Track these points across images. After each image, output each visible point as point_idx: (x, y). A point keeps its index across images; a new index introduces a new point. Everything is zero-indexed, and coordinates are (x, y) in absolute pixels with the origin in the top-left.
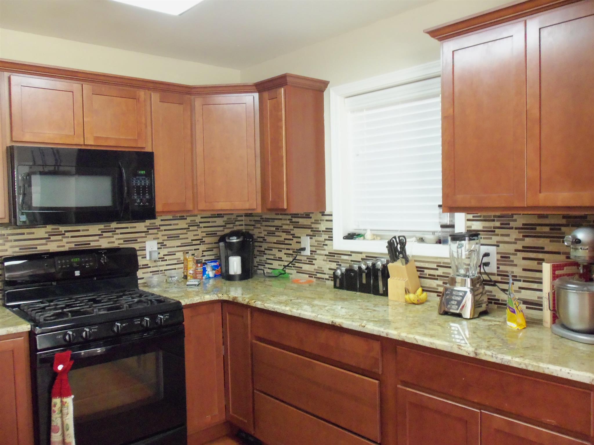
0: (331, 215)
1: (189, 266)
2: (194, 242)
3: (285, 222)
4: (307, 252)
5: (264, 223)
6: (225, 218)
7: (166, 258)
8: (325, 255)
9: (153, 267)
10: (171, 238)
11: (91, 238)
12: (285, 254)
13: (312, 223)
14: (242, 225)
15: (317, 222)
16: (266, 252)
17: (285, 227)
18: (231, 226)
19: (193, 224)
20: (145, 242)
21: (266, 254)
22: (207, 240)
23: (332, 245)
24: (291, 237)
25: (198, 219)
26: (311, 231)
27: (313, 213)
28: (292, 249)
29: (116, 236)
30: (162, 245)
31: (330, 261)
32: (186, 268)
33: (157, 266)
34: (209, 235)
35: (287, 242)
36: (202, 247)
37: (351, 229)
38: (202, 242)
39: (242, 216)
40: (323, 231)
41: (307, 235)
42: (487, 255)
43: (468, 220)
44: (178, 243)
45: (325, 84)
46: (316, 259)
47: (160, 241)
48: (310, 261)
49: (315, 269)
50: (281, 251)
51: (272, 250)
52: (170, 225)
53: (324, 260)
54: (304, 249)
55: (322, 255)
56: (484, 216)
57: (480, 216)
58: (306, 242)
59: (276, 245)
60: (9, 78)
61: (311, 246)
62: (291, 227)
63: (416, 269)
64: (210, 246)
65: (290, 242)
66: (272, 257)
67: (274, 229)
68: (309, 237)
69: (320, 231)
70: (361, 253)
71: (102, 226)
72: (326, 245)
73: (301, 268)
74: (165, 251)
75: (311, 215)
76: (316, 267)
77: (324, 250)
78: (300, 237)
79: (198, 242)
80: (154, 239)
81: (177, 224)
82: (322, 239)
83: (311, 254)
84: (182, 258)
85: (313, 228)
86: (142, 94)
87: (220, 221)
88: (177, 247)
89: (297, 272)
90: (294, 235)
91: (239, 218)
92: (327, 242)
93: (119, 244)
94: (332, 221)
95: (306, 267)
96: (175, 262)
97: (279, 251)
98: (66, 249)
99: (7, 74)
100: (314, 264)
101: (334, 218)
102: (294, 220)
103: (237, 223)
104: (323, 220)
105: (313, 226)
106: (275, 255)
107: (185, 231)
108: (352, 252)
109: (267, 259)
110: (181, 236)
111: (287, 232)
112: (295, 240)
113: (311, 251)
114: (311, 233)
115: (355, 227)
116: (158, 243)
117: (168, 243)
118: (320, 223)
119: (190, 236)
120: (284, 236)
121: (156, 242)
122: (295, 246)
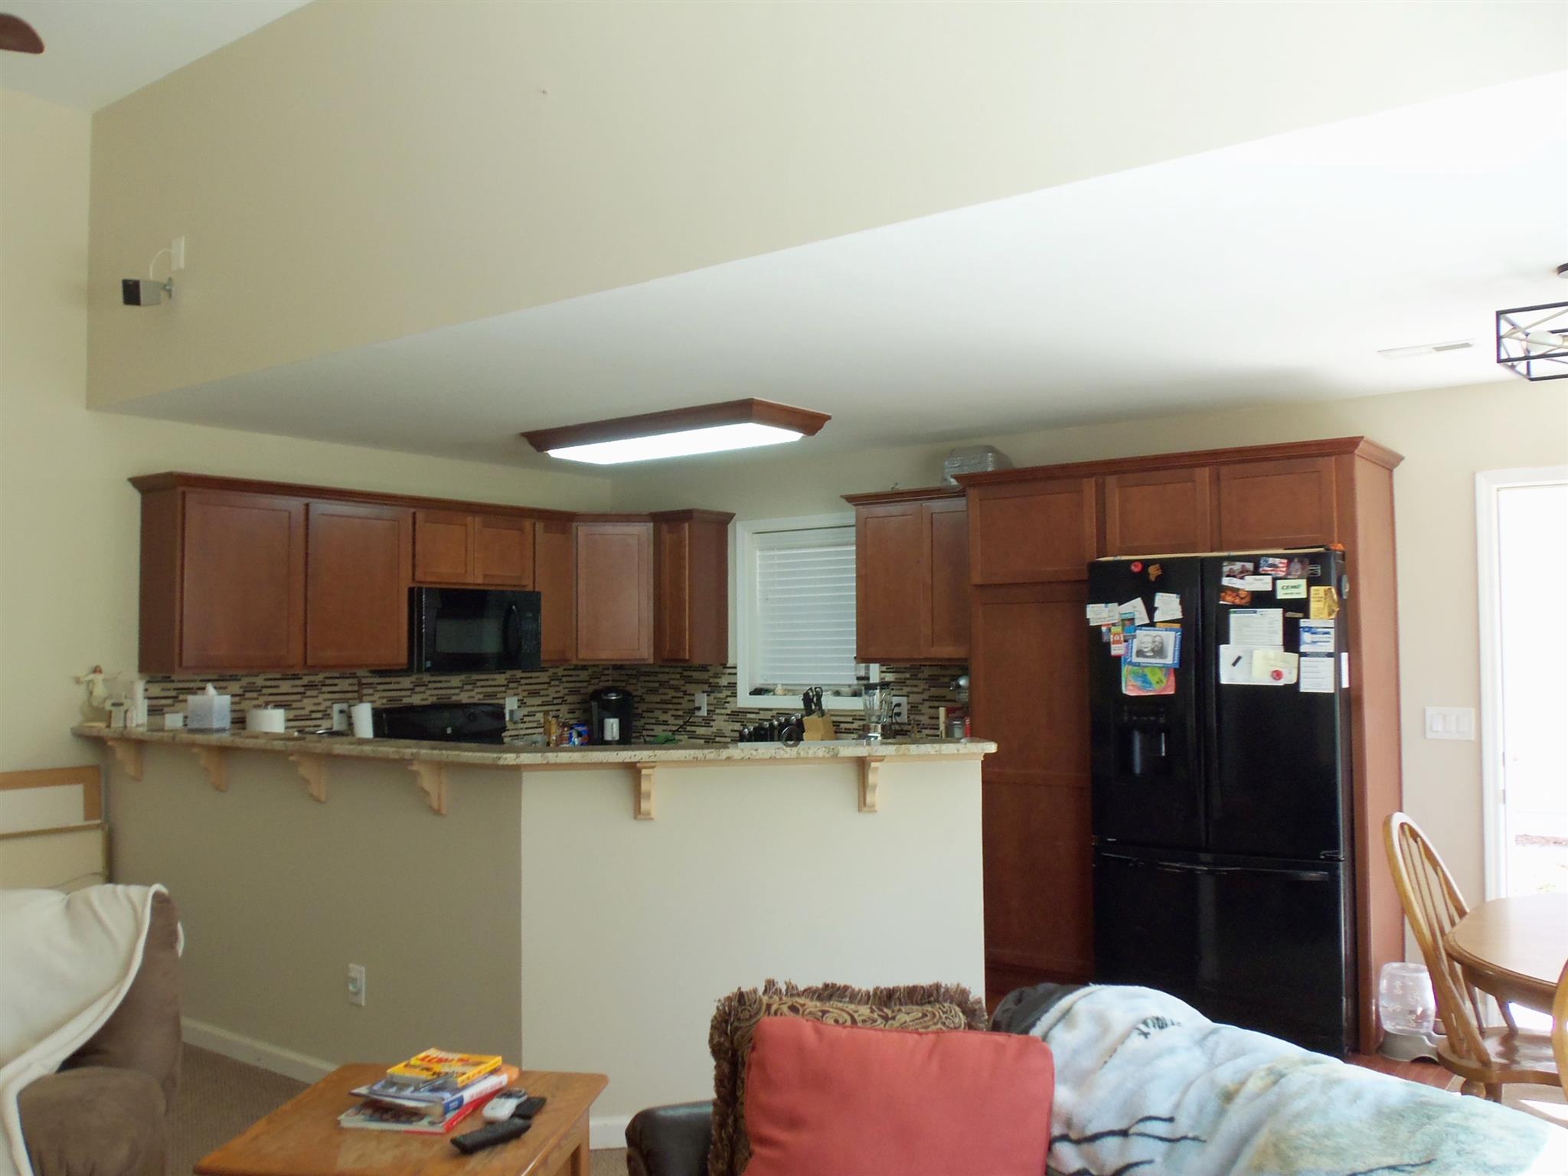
0: (735, 668)
1: (552, 731)
2: (555, 702)
3: (673, 676)
4: (704, 713)
5: (643, 678)
6: (590, 671)
7: (525, 719)
8: (727, 715)
9: (512, 730)
10: (534, 694)
11: (453, 691)
12: (672, 716)
13: (710, 677)
14: (609, 681)
15: (717, 676)
16: (645, 714)
17: (672, 682)
18: (596, 681)
19: (555, 678)
20: (504, 698)
21: (644, 717)
22: (570, 699)
23: (736, 702)
24: (681, 694)
25: (560, 672)
26: (709, 686)
27: (711, 665)
28: (682, 710)
29: (476, 690)
30: (522, 703)
31: (733, 721)
32: (547, 733)
33: (516, 729)
34: (572, 692)
35: (675, 701)
36: (564, 708)
37: (759, 683)
38: (564, 702)
39: (608, 669)
40: (724, 686)
41: (703, 692)
42: (898, 705)
43: (882, 672)
44: (538, 701)
45: (730, 517)
46: (714, 720)
47: (520, 697)
48: (707, 722)
49: (713, 733)
50: (666, 712)
51: (653, 712)
52: (531, 678)
53: (725, 721)
54: (699, 709)
55: (723, 714)
56: (896, 668)
57: (892, 668)
58: (702, 700)
59: (658, 706)
60: (414, 514)
61: (708, 704)
62: (682, 682)
63: (831, 725)
64: (572, 707)
65: (680, 701)
66: (654, 721)
67: (657, 685)
68: (705, 694)
69: (720, 687)
70: (771, 710)
71: (463, 677)
72: (728, 702)
73: (695, 732)
74: (525, 711)
75: (709, 668)
76: (714, 729)
77: (726, 708)
78: (693, 695)
79: (560, 701)
80: (515, 695)
81: (538, 677)
82: (722, 695)
83: (708, 714)
84: (542, 721)
85: (710, 683)
86: (527, 524)
87: (584, 675)
88: (538, 705)
89: (689, 738)
90: (685, 691)
91: (606, 672)
92: (729, 699)
93: (479, 699)
94: (735, 674)
95: (701, 731)
96: (535, 725)
97: (664, 712)
98: (428, 702)
99: (412, 510)
100: (712, 727)
101: (739, 671)
102: (685, 673)
103: (603, 678)
104: (725, 674)
105: (711, 680)
106: (658, 718)
107: (546, 686)
108: (760, 709)
109: (645, 723)
110: (542, 693)
111: (676, 689)
112: (687, 698)
113: (708, 711)
114: (709, 689)
115: (763, 682)
116: (518, 700)
117: (529, 701)
118: (720, 677)
119: (552, 692)
120: (672, 693)
121: (516, 698)
122: (686, 705)
